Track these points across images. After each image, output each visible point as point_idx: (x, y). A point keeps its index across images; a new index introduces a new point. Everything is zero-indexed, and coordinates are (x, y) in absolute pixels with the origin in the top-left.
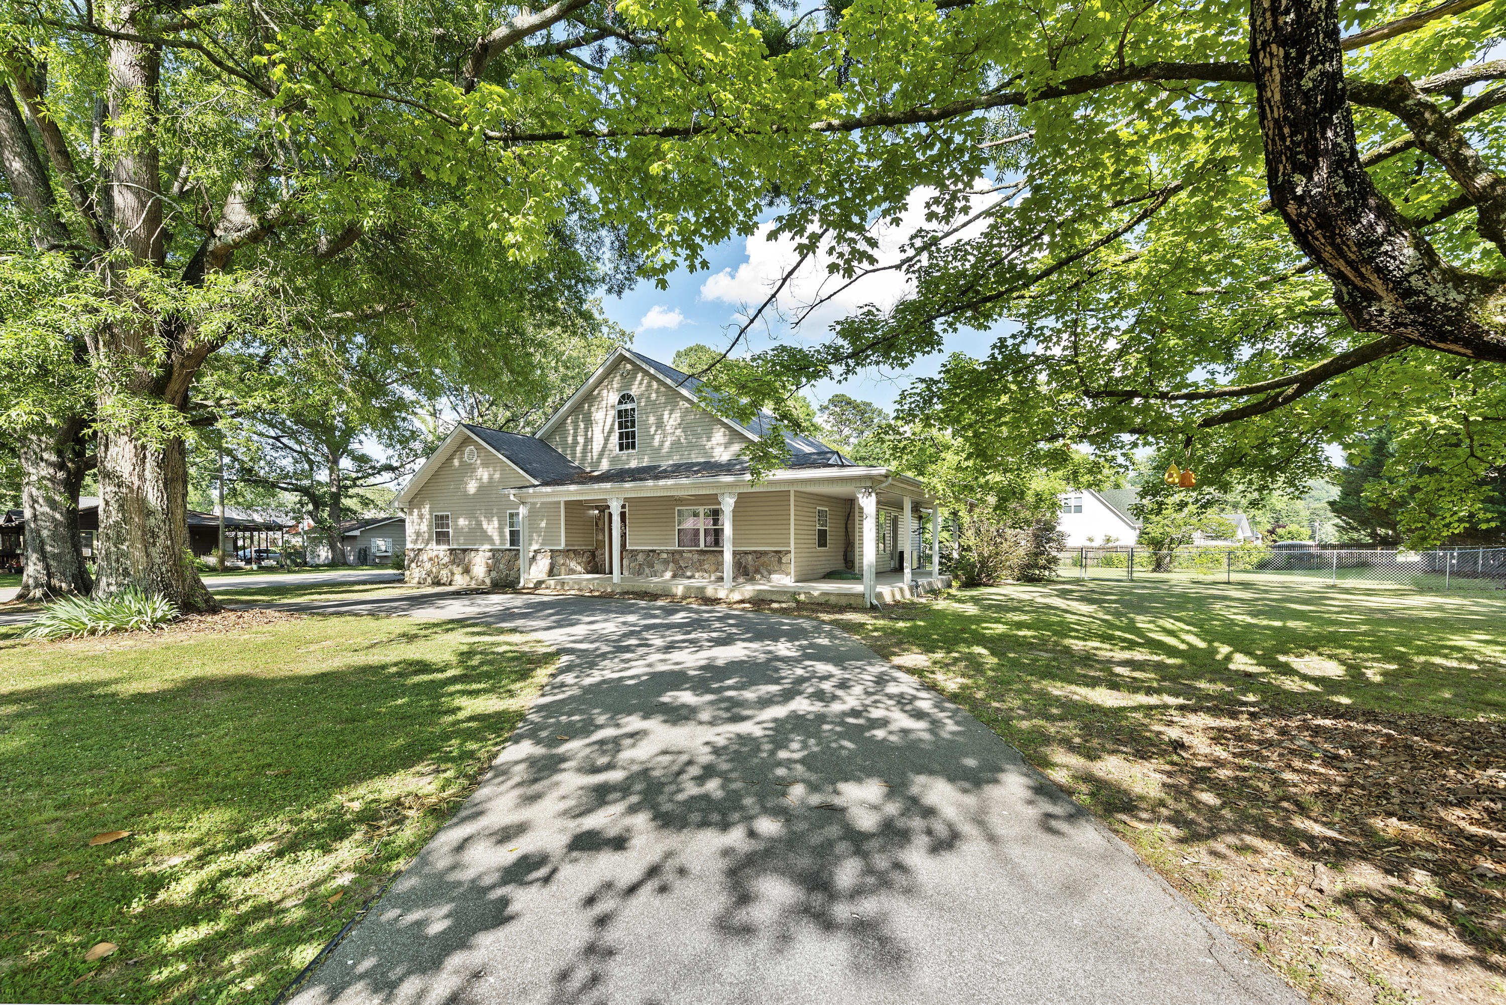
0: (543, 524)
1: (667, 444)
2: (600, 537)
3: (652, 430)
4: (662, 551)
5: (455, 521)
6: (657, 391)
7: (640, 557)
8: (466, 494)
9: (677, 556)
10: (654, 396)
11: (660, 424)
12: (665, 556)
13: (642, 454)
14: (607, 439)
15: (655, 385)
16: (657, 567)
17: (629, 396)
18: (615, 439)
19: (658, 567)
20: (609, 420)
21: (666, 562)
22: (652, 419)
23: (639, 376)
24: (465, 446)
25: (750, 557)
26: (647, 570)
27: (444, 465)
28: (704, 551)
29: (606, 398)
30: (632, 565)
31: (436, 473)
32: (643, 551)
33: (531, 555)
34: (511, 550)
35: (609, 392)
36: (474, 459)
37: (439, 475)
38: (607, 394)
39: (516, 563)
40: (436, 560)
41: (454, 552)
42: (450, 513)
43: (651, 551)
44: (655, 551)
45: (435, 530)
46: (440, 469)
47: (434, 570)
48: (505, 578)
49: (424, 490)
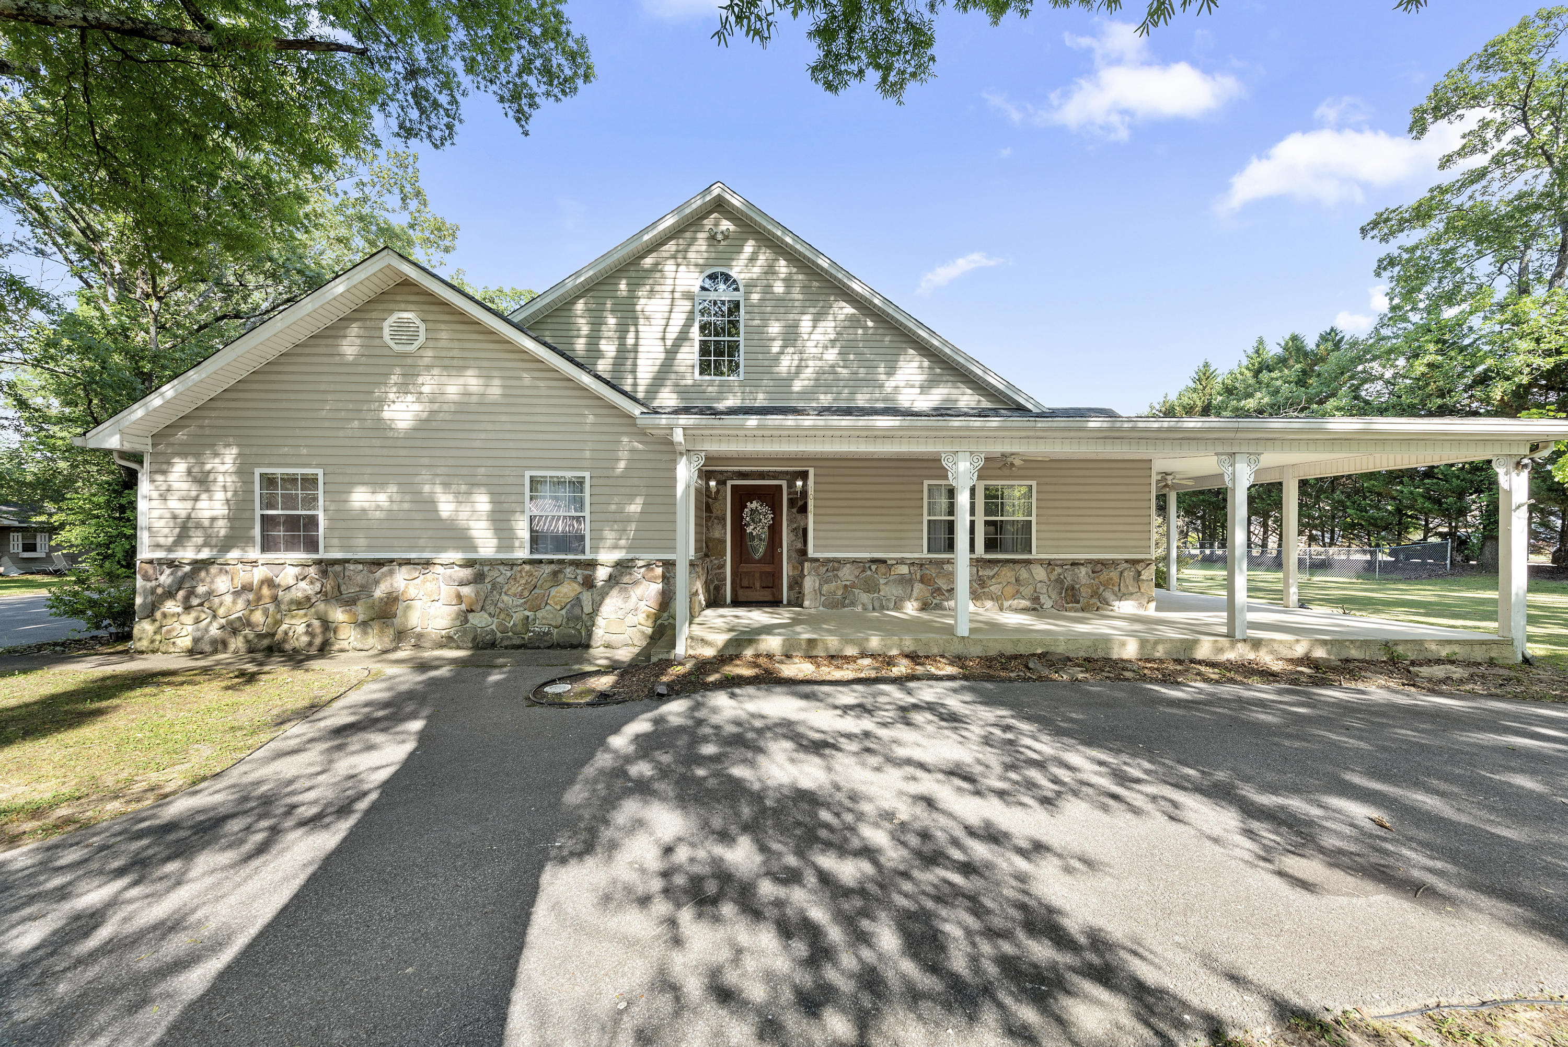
0: (635, 508)
1: (809, 372)
2: (716, 534)
3: (776, 348)
4: (901, 562)
5: (340, 492)
6: (788, 281)
7: (847, 574)
8: (382, 429)
9: (932, 571)
10: (779, 288)
11: (791, 337)
12: (904, 570)
13: (751, 384)
14: (671, 353)
15: (782, 267)
16: (886, 590)
17: (727, 278)
18: (689, 355)
19: (889, 591)
20: (678, 320)
21: (906, 582)
22: (775, 328)
23: (749, 248)
24: (384, 310)
25: (1083, 571)
26: (865, 597)
27: (299, 350)
28: (990, 561)
29: (672, 275)
30: (825, 588)
31: (267, 369)
32: (854, 561)
33: (602, 574)
34: (540, 561)
35: (678, 265)
36: (417, 344)
37: (280, 373)
38: (674, 268)
39: (553, 592)
40: (265, 591)
41: (338, 568)
42: (320, 472)
43: (874, 561)
44: (883, 561)
45: (258, 513)
46: (283, 359)
47: (258, 617)
48: (519, 628)
49: (215, 409)
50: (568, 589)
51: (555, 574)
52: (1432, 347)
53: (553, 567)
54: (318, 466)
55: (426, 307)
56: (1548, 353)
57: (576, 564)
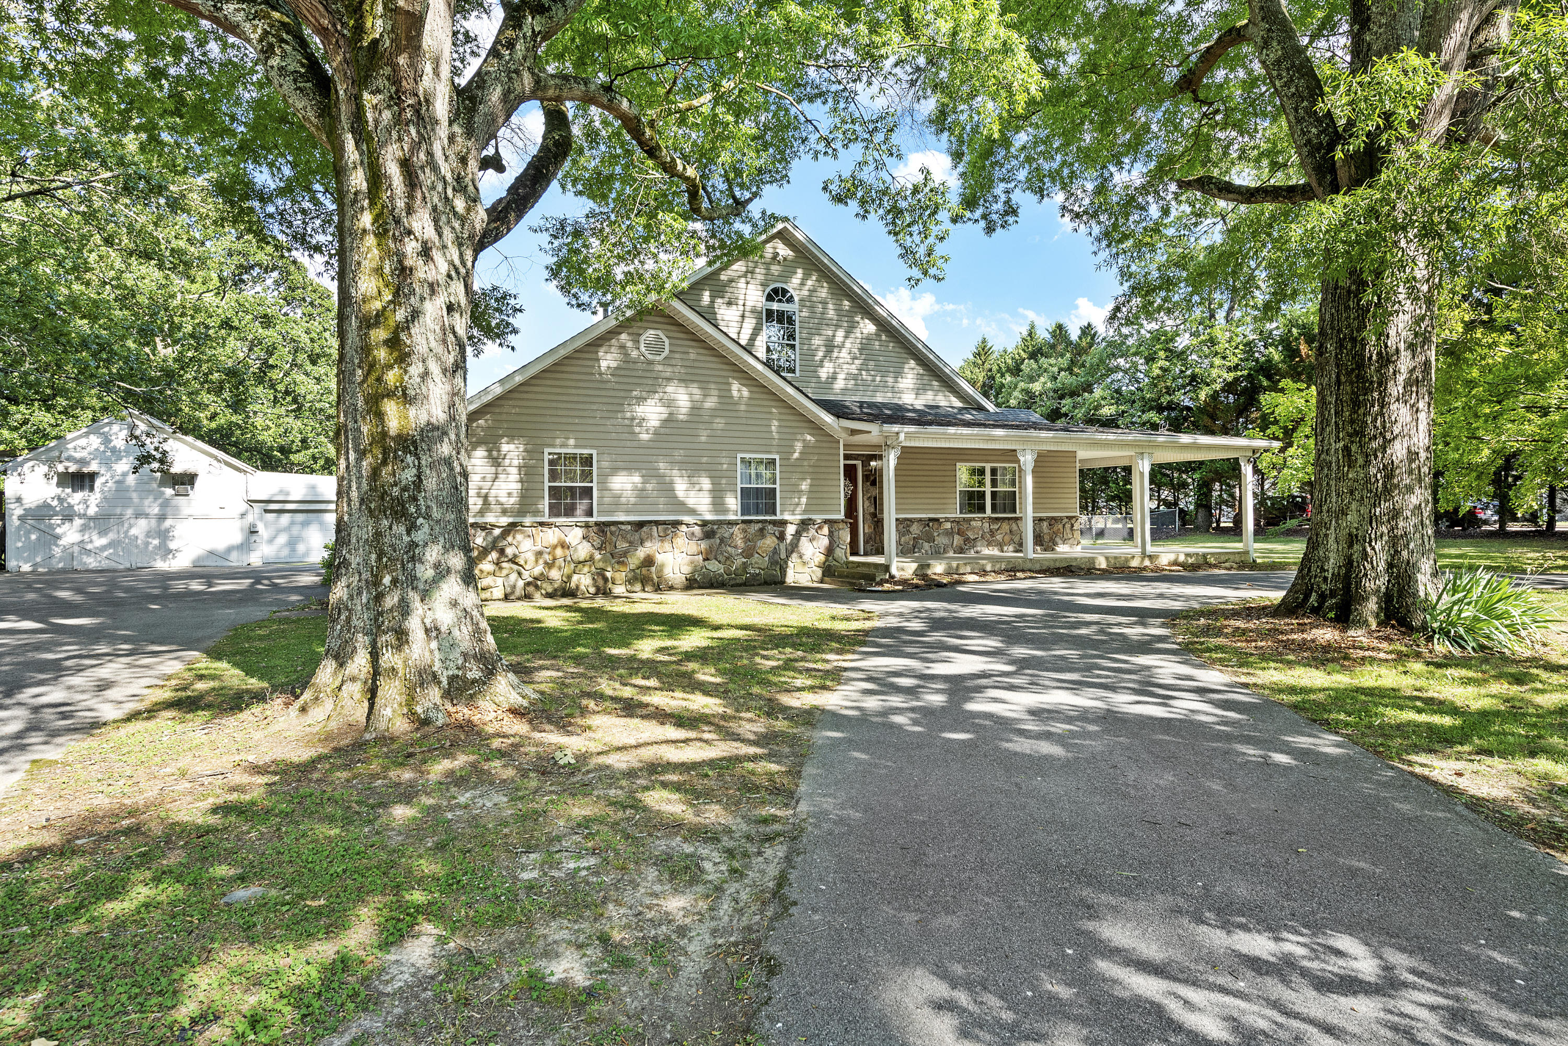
3: (819, 356)
7: (915, 529)
12: (948, 525)
15: (824, 291)
16: (938, 540)
19: (940, 541)
20: (748, 329)
21: (949, 534)
24: (640, 327)
25: (1045, 524)
26: (926, 546)
27: (578, 355)
28: (997, 519)
29: (743, 291)
30: (903, 539)
31: (553, 369)
32: (920, 520)
33: (791, 530)
34: (750, 522)
35: (747, 283)
36: (664, 355)
37: (567, 372)
38: (744, 286)
39: (760, 543)
40: (559, 552)
41: (613, 528)
42: (594, 452)
43: (931, 520)
44: (937, 520)
45: (547, 484)
46: (566, 362)
47: (555, 574)
48: (740, 571)
49: (511, 399)
50: (770, 542)
51: (762, 530)
52: (1162, 354)
53: (760, 525)
54: (592, 447)
55: (669, 327)
56: (1229, 369)
57: (774, 523)
